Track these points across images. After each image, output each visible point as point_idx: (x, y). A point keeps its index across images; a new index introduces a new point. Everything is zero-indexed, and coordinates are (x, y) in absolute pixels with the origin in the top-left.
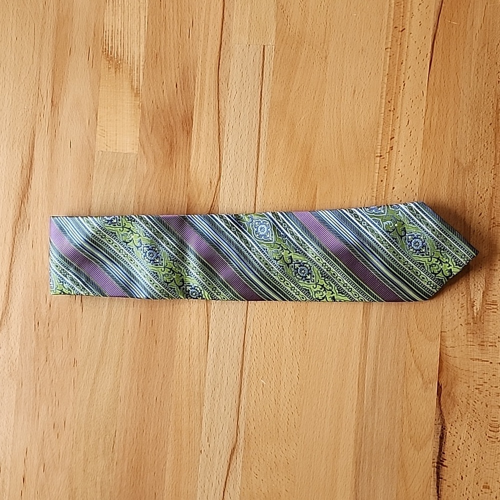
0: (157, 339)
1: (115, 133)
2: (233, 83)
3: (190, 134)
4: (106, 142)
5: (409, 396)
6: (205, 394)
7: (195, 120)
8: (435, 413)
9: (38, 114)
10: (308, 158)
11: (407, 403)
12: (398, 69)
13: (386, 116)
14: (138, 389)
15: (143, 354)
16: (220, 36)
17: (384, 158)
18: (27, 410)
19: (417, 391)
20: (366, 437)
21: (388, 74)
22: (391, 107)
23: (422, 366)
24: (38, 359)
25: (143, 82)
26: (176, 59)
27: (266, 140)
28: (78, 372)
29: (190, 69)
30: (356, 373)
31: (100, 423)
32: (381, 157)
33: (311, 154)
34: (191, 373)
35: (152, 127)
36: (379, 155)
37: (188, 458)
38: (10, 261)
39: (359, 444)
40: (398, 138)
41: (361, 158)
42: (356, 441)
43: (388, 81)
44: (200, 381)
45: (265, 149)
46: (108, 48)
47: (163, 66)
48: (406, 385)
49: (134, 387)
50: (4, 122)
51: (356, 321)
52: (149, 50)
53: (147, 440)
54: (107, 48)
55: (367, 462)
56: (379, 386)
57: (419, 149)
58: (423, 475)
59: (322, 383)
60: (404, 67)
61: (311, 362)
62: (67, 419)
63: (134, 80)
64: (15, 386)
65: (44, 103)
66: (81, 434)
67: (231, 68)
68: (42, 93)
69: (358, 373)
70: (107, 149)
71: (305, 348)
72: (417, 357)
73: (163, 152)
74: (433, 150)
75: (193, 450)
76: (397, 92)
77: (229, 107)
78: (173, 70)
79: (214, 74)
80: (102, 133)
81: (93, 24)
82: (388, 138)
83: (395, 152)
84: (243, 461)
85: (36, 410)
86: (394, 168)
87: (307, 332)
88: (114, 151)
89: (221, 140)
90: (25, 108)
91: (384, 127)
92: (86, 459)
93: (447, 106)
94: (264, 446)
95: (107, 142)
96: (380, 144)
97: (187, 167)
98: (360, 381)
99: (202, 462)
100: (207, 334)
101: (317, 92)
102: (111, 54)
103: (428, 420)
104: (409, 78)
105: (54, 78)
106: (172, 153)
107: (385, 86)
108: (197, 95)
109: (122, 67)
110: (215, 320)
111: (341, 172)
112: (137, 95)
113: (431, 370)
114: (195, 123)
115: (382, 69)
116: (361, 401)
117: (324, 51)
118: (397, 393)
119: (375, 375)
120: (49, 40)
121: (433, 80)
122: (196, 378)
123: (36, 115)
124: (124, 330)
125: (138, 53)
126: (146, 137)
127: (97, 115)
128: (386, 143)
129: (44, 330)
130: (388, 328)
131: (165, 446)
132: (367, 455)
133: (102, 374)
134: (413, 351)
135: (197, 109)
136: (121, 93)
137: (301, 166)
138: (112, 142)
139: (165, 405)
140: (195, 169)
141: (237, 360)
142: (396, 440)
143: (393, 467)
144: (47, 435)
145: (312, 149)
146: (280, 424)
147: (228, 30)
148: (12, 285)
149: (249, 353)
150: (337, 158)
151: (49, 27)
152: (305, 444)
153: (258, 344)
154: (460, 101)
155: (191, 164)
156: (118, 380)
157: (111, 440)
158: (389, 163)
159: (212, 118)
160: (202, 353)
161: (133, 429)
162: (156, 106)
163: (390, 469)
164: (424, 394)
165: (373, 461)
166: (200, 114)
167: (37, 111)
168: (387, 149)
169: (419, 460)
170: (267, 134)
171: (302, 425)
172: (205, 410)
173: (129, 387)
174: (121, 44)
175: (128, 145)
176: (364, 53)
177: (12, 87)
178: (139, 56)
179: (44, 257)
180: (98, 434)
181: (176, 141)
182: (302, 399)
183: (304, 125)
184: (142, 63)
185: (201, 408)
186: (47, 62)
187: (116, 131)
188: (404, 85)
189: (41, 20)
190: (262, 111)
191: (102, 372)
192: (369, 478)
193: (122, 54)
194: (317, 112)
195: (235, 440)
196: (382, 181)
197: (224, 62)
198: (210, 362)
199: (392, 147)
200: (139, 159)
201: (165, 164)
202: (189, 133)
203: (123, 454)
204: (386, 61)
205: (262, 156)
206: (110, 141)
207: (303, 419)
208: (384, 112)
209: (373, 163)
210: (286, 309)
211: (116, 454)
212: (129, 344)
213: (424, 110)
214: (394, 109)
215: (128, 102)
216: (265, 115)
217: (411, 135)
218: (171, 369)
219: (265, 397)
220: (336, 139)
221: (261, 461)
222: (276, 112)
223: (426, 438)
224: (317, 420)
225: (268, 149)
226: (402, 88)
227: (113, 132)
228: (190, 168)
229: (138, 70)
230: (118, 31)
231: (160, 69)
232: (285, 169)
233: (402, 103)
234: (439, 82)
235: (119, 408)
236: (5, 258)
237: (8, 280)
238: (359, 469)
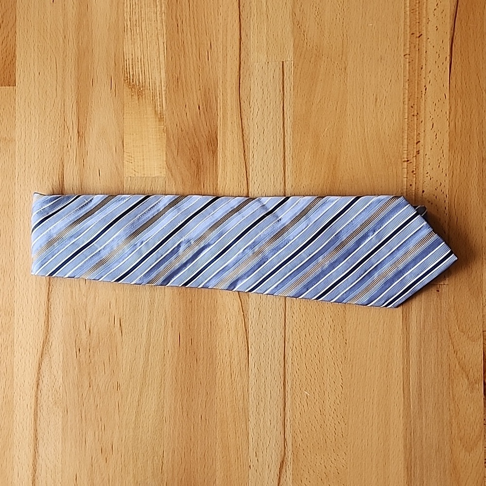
0: (198, 358)
1: (142, 158)
2: (254, 101)
3: (216, 154)
4: (133, 168)
5: (456, 398)
6: (250, 409)
7: (220, 140)
8: (483, 413)
9: (66, 145)
10: (334, 168)
11: (454, 405)
12: (418, 74)
13: (410, 121)
14: (182, 408)
15: (185, 372)
16: (238, 56)
17: (411, 163)
18: (74, 437)
19: (463, 392)
20: (415, 442)
21: (408, 80)
22: (414, 112)
23: (467, 366)
24: (82, 386)
25: (166, 107)
26: (197, 82)
27: (291, 153)
28: (122, 396)
29: (211, 90)
30: (400, 378)
31: (148, 445)
32: (408, 162)
33: (337, 164)
34: (233, 389)
35: (178, 150)
36: (406, 160)
37: (237, 474)
38: (48, 291)
39: (409, 449)
40: (424, 142)
41: (388, 164)
42: (405, 446)
43: (409, 87)
44: (244, 396)
45: (291, 162)
46: (130, 76)
47: (185, 90)
48: (452, 387)
49: (178, 406)
50: (33, 156)
51: (396, 326)
52: (170, 75)
53: (196, 459)
54: (128, 76)
55: (418, 466)
56: (425, 390)
57: (446, 151)
58: (476, 476)
59: (366, 390)
60: (424, 72)
61: (354, 370)
62: (114, 442)
63: (157, 105)
64: (61, 414)
65: (71, 134)
66: (129, 457)
67: (252, 85)
68: (68, 125)
69: (402, 378)
70: (135, 175)
71: (347, 357)
72: (461, 358)
73: (191, 174)
74: (460, 151)
75: (242, 466)
76: (420, 97)
77: (253, 124)
78: (195, 92)
79: (236, 94)
80: (129, 160)
81: (113, 54)
82: (414, 143)
83: (422, 156)
84: (293, 474)
85: (82, 436)
86: (422, 172)
87: (347, 341)
88: (142, 176)
89: (246, 157)
90: (52, 141)
91: (409, 132)
92: (136, 481)
93: (471, 107)
94: (312, 457)
95: (135, 168)
96: (406, 149)
97: (215, 186)
98: (405, 386)
99: (251, 477)
100: (247, 349)
101: (338, 103)
102: (133, 82)
103: (477, 420)
104: (430, 82)
105: (78, 108)
106: (199, 173)
107: (407, 91)
108: (220, 115)
109: (145, 94)
110: (253, 334)
111: (369, 180)
112: (161, 119)
113: (476, 370)
114: (220, 142)
115: (402, 75)
116: (407, 407)
117: (343, 62)
118: (444, 396)
119: (420, 379)
120: (71, 72)
121: (455, 82)
122: (239, 394)
123: (64, 147)
124: (164, 350)
125: (159, 79)
126: (173, 159)
127: (123, 142)
128: (412, 148)
129: (85, 356)
130: (429, 331)
131: (214, 464)
132: (417, 460)
133: (145, 396)
134: (456, 352)
135: (221, 129)
136: (146, 119)
137: (328, 177)
138: (139, 167)
139: (210, 423)
140: (223, 187)
141: (278, 374)
142: (446, 443)
143: (444, 470)
144: (95, 461)
145: (338, 159)
146: (327, 434)
147: (246, 50)
148: (51, 315)
149: (290, 366)
150: (364, 166)
151: (70, 60)
152: (354, 453)
153: (299, 356)
154: (483, 101)
155: (219, 183)
156: (162, 401)
157: (159, 461)
158: (417, 167)
159: (236, 136)
160: (243, 368)
161: (180, 448)
162: (180, 129)
163: (442, 473)
164: (471, 395)
165: (424, 465)
166: (224, 133)
167: (64, 143)
168: (413, 154)
169: (470, 461)
170: (291, 148)
171: (349, 434)
172: (251, 425)
173: (173, 407)
174: (141, 72)
175: (155, 169)
176: (382, 61)
177: (38, 121)
178: (160, 81)
179: (81, 284)
180: (146, 456)
181: (203, 162)
182: (347, 408)
183: (328, 136)
184: (164, 88)
185: (246, 423)
186: (70, 94)
187: (143, 156)
188: (426, 89)
189: (62, 54)
190: (285, 126)
191: (146, 394)
192: (421, 483)
193: (144, 81)
194: (340, 122)
195: (283, 453)
196: (411, 185)
197: (244, 81)
198: (252, 377)
199: (419, 151)
200: (167, 182)
201: (193, 185)
202: (215, 152)
203: (173, 475)
204: (406, 68)
205: (289, 169)
206: (138, 166)
207: (350, 427)
208: (408, 117)
209: (400, 168)
210: (324, 319)
211: (166, 475)
212: (170, 365)
213: (448, 113)
214: (418, 114)
215: (153, 127)
216: (289, 130)
217: (436, 138)
218: (213, 387)
219: (310, 408)
220: (361, 147)
221: (311, 472)
222: (299, 126)
223: (477, 438)
224: (365, 427)
225: (294, 162)
226: (424, 93)
227: (140, 157)
228: (218, 187)
229: (161, 96)
230: (138, 59)
231: (182, 92)
232: (312, 180)
233: (425, 107)
234: (460, 84)
235: (165, 429)
236: (43, 288)
237: (47, 310)
238: (411, 474)
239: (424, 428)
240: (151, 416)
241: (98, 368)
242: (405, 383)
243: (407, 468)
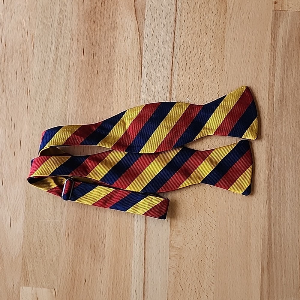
239: (284, 127)
240: (56, 117)
241: (11, 76)
242: (270, 91)
243: (268, 160)
